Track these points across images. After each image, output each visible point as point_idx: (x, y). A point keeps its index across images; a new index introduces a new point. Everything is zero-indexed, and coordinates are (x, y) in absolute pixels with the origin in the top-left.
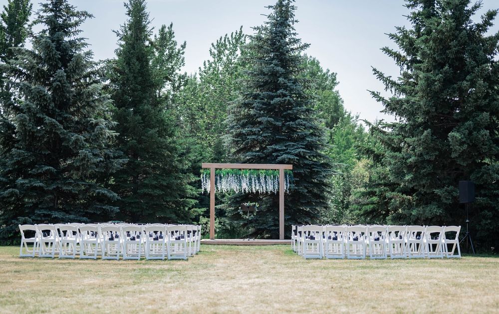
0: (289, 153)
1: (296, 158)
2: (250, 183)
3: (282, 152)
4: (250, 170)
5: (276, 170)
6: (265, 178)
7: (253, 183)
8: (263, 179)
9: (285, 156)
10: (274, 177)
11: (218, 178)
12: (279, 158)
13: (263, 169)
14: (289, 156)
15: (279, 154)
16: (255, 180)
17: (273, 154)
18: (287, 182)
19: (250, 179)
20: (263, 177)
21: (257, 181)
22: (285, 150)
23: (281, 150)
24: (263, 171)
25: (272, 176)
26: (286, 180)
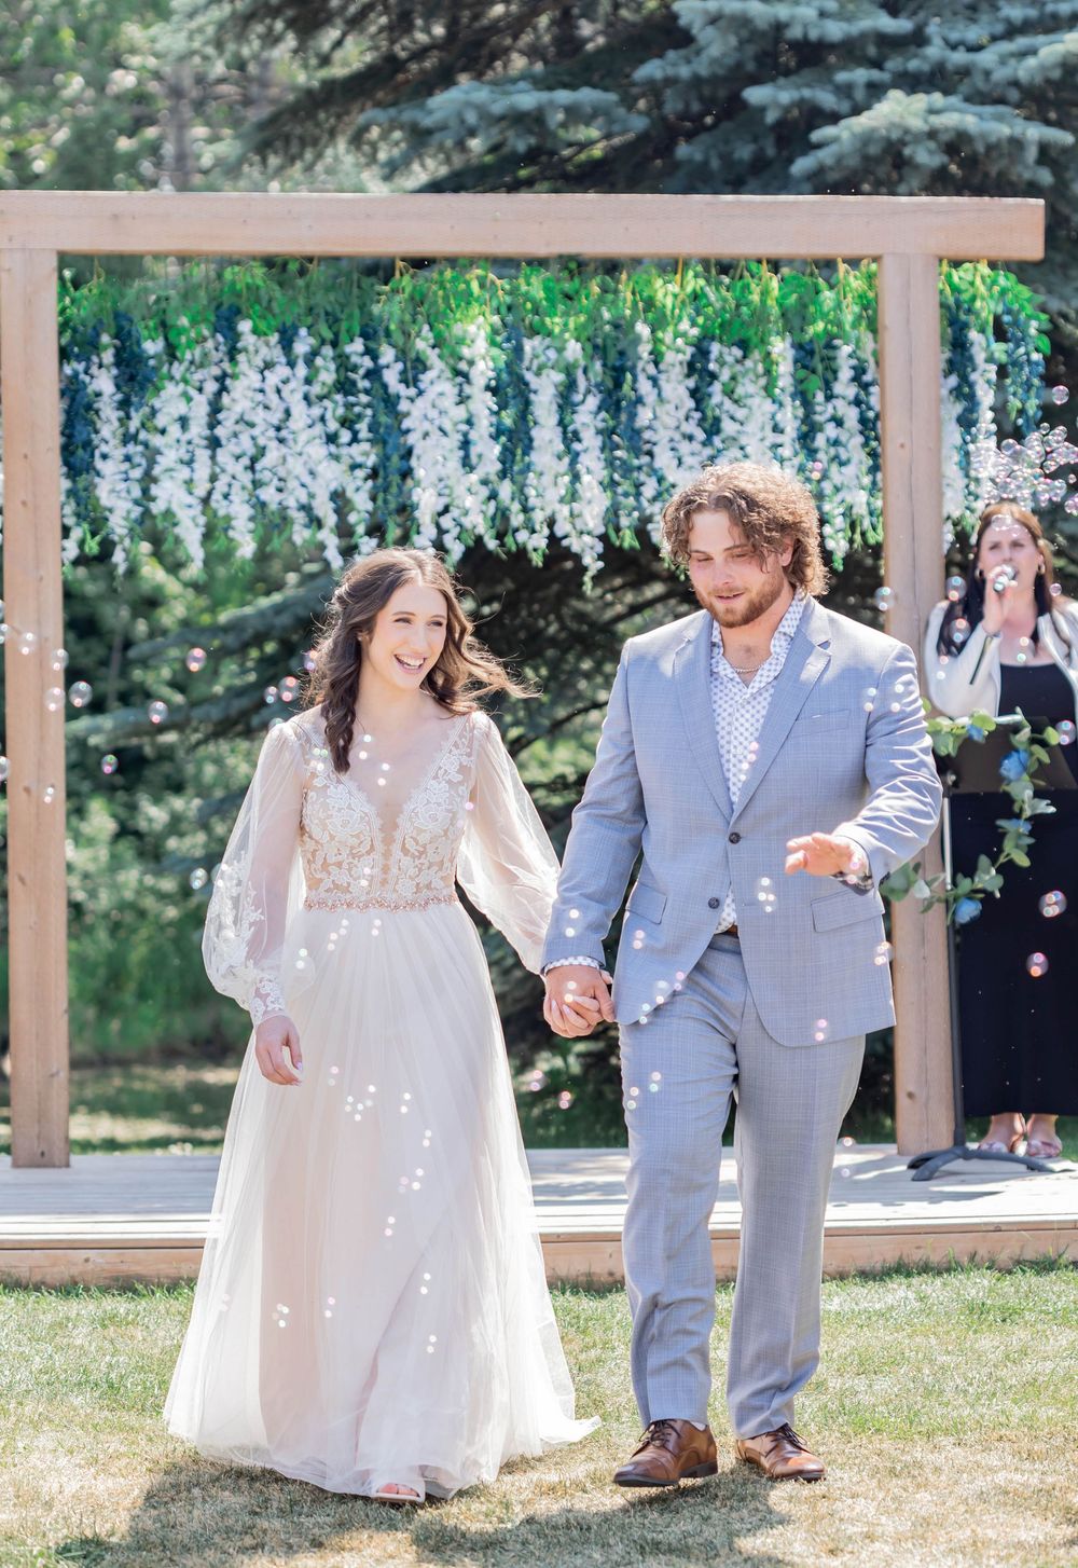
0: (937, 79)
1: (1034, 132)
2: (516, 441)
3: (860, 75)
4: (506, 264)
5: (828, 265)
6: (698, 368)
7: (546, 433)
8: (677, 388)
9: (898, 111)
10: (814, 360)
11: (103, 383)
12: (843, 135)
13: (671, 266)
14: (959, 116)
15: (827, 99)
16: (566, 401)
17: (755, 95)
18: (967, 422)
19: (511, 389)
20: (677, 356)
21: (587, 417)
22: (890, 44)
23: (850, 50)
24: (666, 292)
25: (781, 348)
26: (965, 393)
